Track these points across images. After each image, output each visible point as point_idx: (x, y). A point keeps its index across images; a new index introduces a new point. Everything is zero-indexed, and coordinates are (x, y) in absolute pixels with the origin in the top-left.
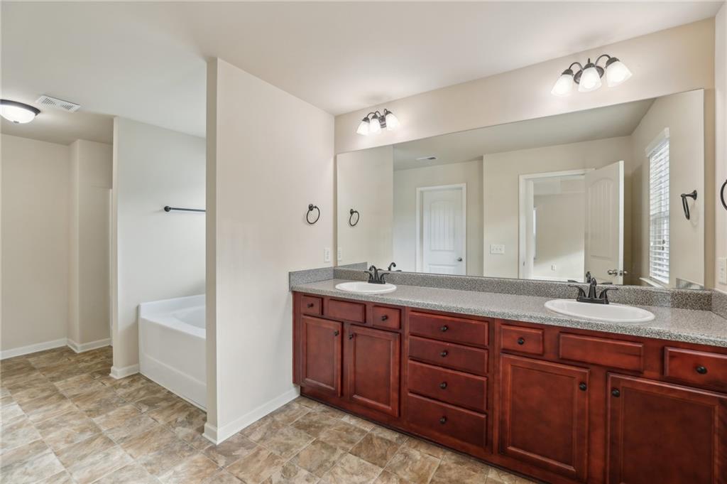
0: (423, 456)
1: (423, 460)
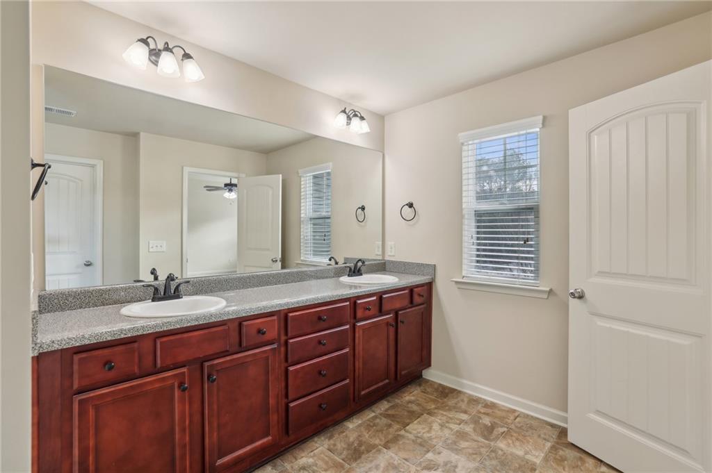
0: (311, 457)
1: (315, 458)
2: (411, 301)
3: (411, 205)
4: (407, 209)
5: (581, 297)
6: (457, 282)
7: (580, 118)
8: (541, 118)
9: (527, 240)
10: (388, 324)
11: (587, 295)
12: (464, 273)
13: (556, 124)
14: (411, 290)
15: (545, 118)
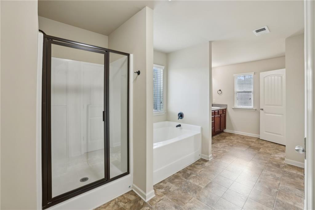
2: (223, 113)
3: (220, 90)
4: (219, 91)
5: (262, 110)
6: (233, 108)
7: (263, 74)
8: (253, 73)
9: (250, 99)
10: (219, 117)
11: (264, 109)
12: (235, 106)
13: (257, 74)
14: (223, 110)
15: (254, 73)
